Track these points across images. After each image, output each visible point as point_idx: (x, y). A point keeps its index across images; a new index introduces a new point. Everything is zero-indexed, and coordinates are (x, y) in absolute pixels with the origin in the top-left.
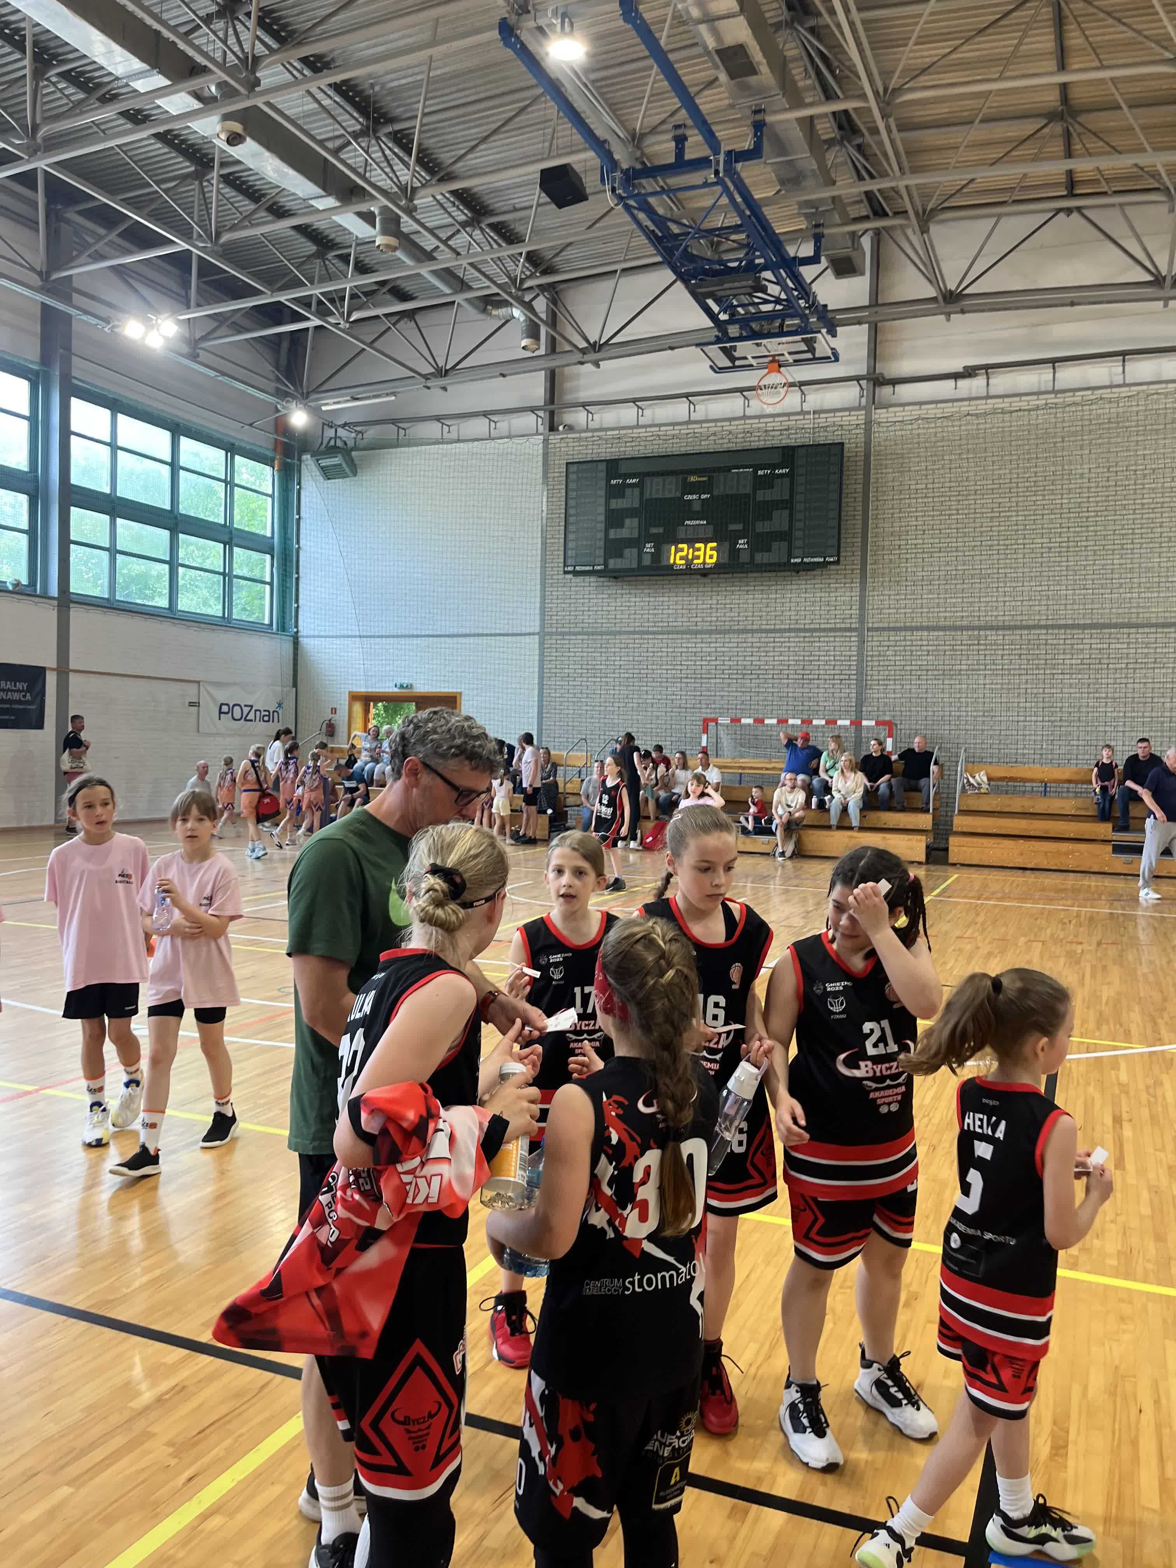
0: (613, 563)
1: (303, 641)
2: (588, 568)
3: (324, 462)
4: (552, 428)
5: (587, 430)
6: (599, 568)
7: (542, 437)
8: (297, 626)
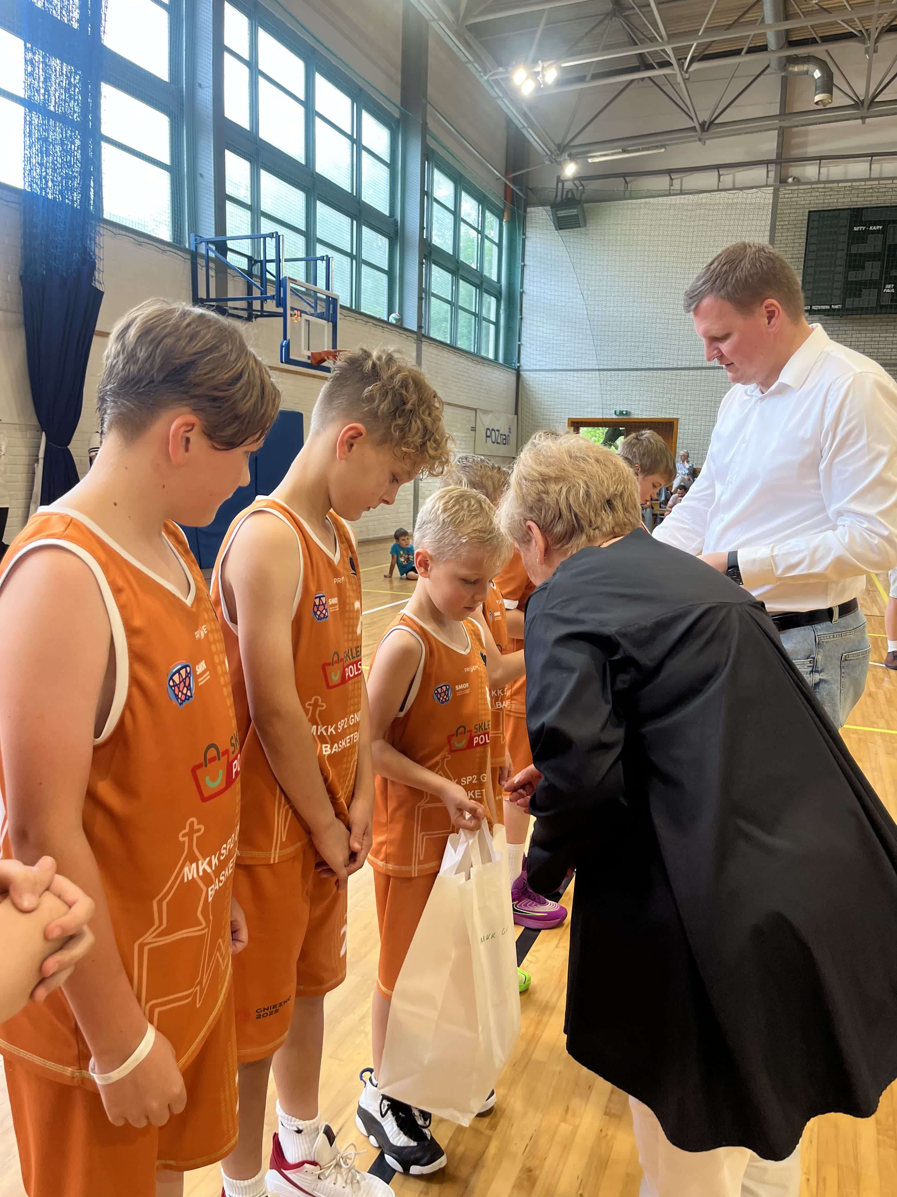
0: (849, 303)
1: (524, 374)
2: (823, 307)
3: (561, 213)
4: (783, 181)
5: (819, 182)
6: (837, 307)
7: (772, 188)
8: (519, 362)
